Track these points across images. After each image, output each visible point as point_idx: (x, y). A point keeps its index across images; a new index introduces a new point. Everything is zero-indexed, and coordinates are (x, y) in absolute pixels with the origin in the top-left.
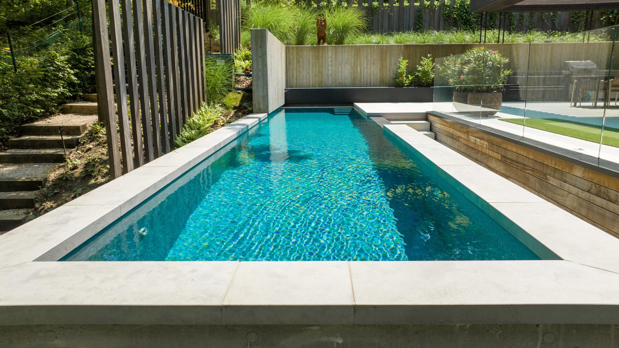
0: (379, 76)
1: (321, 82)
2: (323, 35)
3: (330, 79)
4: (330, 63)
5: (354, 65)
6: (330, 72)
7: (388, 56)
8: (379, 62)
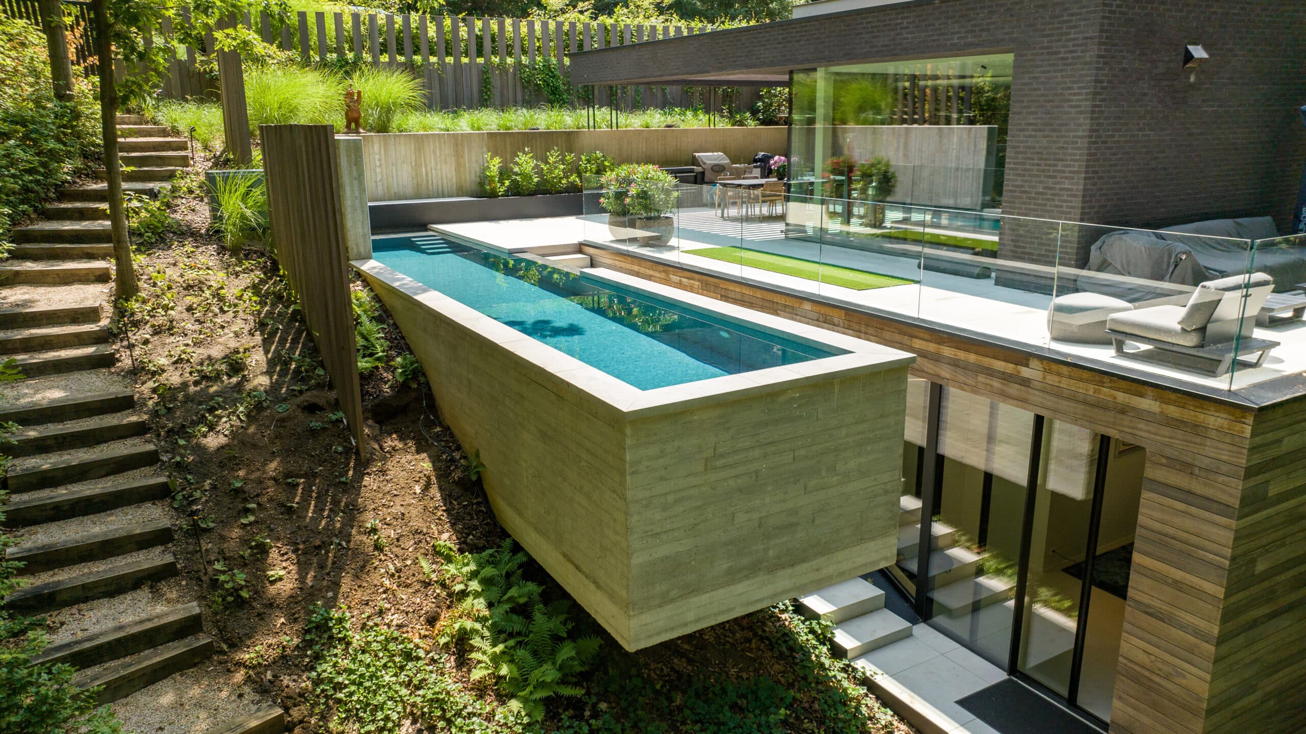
2: (356, 115)
3: (380, 188)
4: (378, 163)
5: (416, 164)
6: (379, 177)
7: (466, 150)
8: (453, 158)
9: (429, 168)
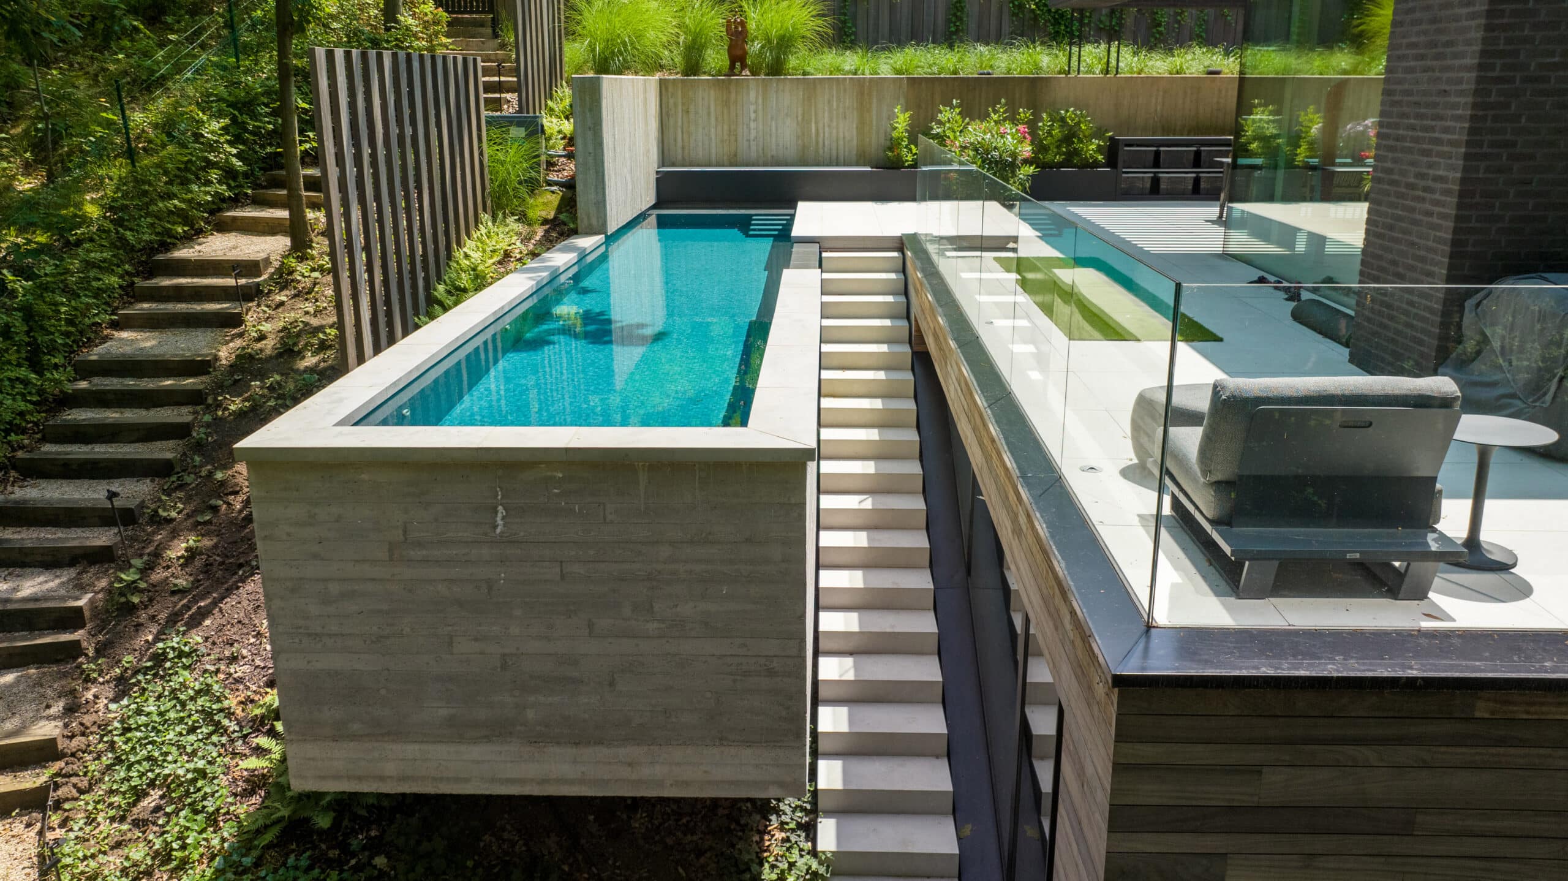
0: (855, 142)
1: (735, 155)
2: (739, 52)
3: (753, 148)
4: (753, 116)
5: (803, 119)
6: (753, 134)
7: (875, 100)
8: (855, 113)
9: (821, 125)
